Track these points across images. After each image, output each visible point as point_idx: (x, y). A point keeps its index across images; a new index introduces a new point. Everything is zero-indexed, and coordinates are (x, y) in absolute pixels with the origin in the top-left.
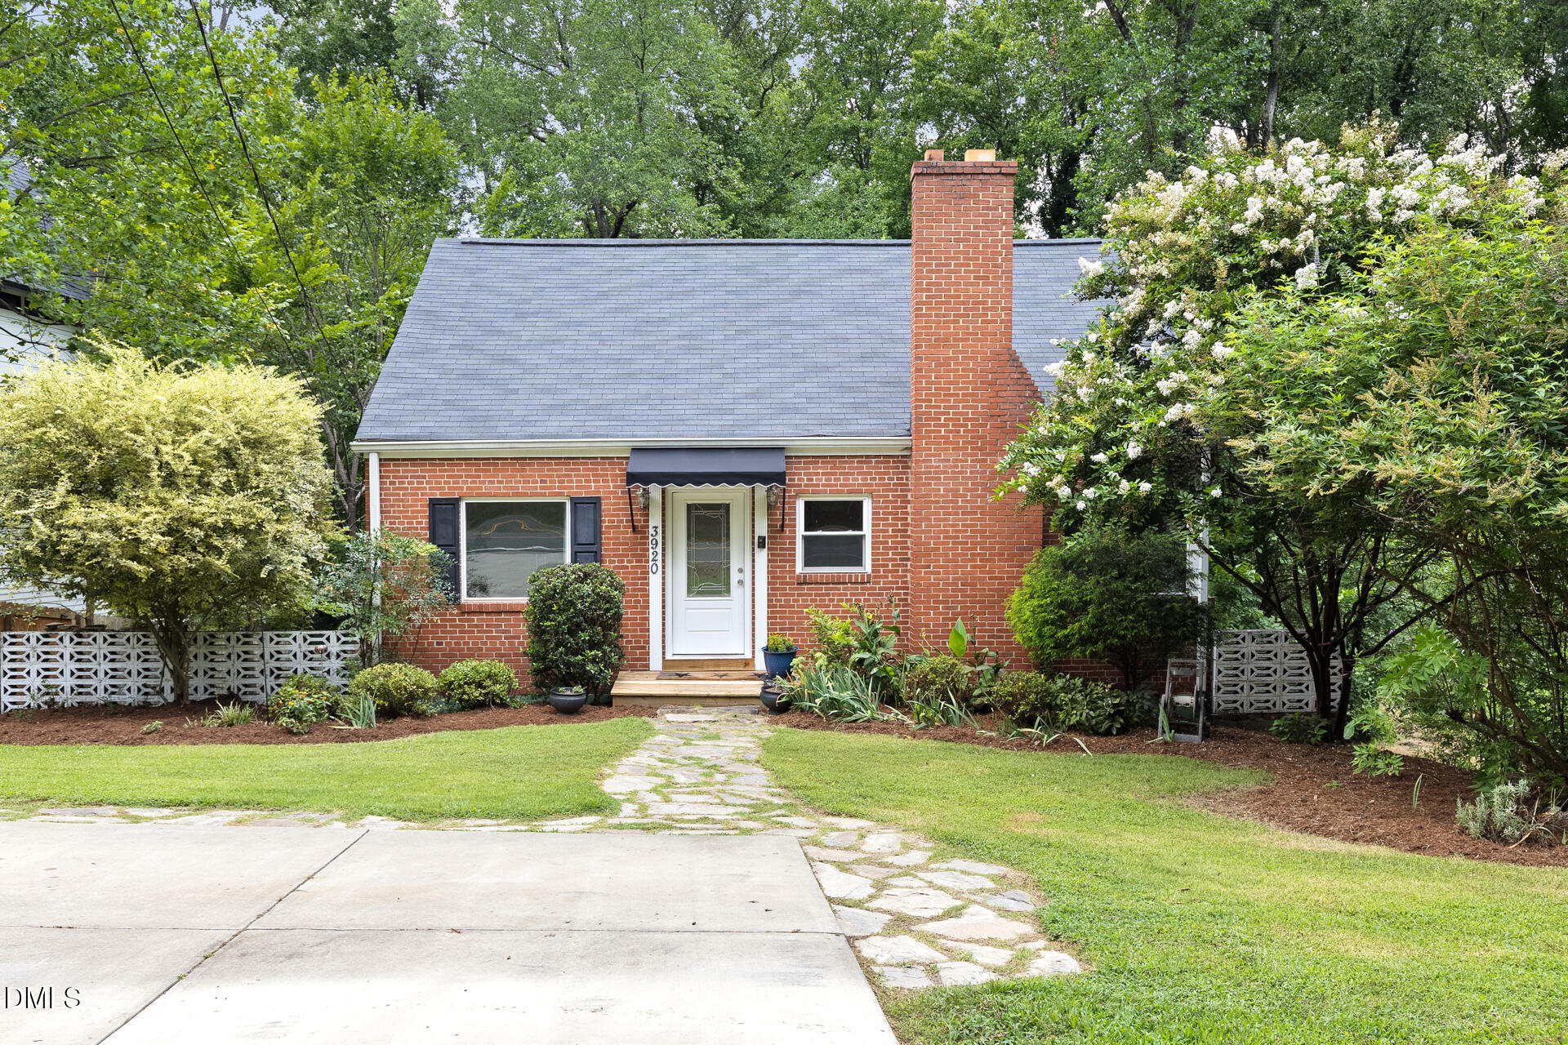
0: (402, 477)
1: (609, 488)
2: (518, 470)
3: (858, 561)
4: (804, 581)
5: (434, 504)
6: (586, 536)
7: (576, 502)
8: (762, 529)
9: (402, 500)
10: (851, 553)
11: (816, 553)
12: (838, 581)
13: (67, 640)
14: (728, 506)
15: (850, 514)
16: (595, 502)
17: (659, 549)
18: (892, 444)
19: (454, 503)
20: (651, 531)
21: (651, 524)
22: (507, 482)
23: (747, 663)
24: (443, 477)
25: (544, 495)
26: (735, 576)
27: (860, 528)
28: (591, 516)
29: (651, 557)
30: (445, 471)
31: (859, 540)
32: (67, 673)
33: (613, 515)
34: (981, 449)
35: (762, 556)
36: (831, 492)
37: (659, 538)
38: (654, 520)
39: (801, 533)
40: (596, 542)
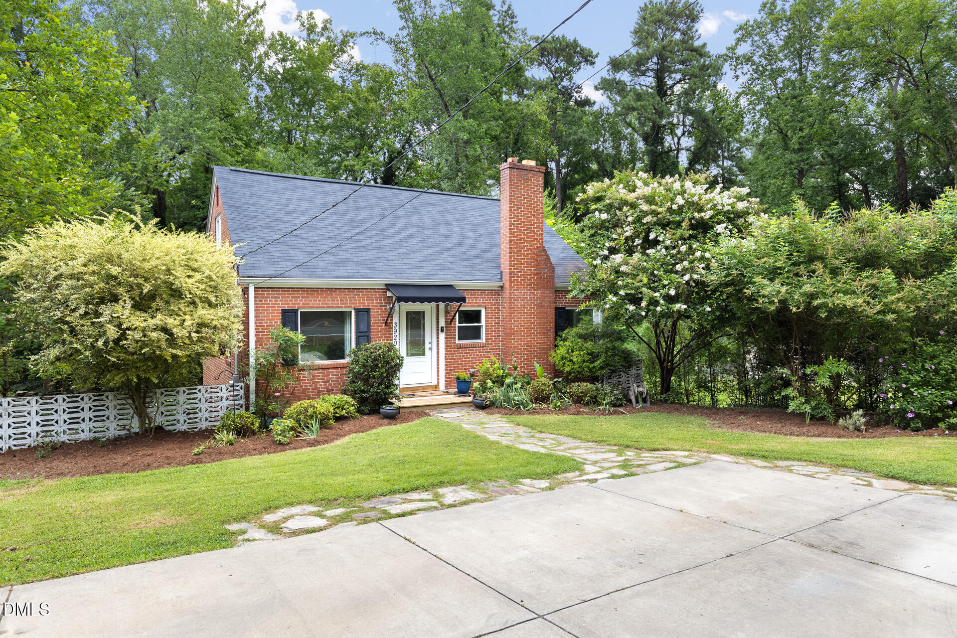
0: (266, 297)
1: (373, 304)
2: (329, 294)
3: (478, 337)
4: (459, 347)
5: (285, 312)
6: (363, 328)
7: (358, 311)
8: (442, 323)
9: (266, 310)
10: (475, 333)
11: (465, 334)
12: (473, 346)
13: (33, 402)
14: (424, 312)
15: (474, 316)
16: (367, 311)
17: (397, 334)
18: (494, 284)
19: (295, 311)
20: (394, 325)
21: (394, 321)
22: (324, 301)
23: (436, 387)
24: (289, 297)
25: (342, 307)
26: (427, 346)
27: (479, 321)
28: (366, 318)
29: (394, 338)
30: (290, 294)
31: (479, 328)
32: (34, 424)
33: (376, 319)
34: (533, 288)
35: (442, 336)
36: (471, 306)
37: (397, 328)
38: (395, 320)
39: (458, 325)
40: (369, 331)
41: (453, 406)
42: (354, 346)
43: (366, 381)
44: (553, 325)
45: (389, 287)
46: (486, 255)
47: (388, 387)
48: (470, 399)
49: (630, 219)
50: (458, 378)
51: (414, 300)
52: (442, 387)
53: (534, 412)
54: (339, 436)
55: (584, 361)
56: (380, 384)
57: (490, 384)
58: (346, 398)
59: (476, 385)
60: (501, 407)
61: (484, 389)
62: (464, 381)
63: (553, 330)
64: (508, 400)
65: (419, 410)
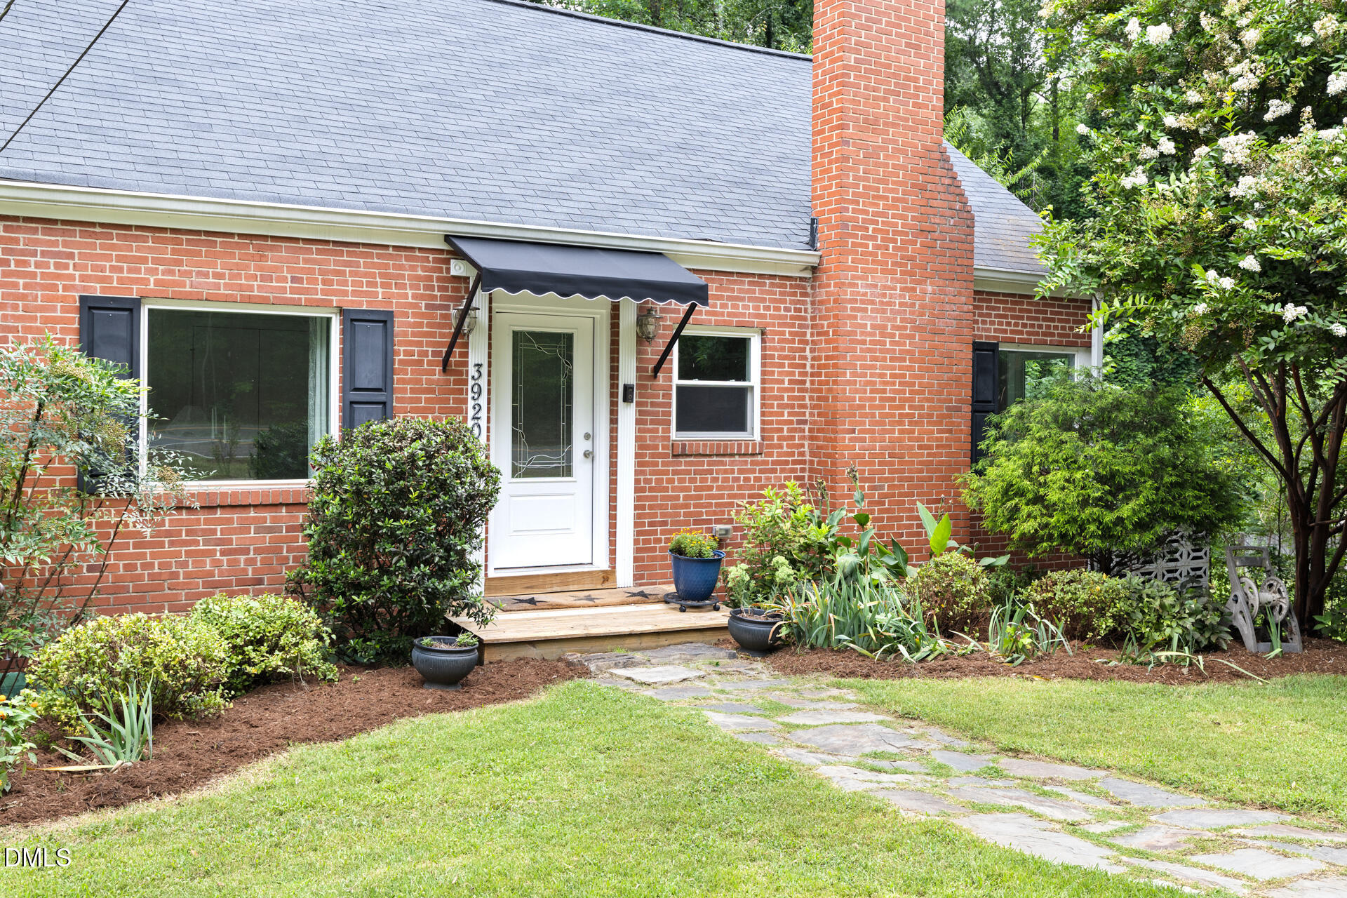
0: (23, 252)
1: (404, 298)
2: (253, 258)
3: (739, 423)
4: (680, 453)
5: (90, 307)
6: (368, 375)
7: (352, 319)
8: (628, 375)
9: (23, 297)
10: (731, 412)
11: (695, 411)
12: (723, 452)
14: (570, 337)
15: (732, 355)
16: (384, 320)
17: (483, 401)
19: (131, 308)
20: (472, 371)
21: (472, 360)
22: (232, 277)
23: (607, 577)
24: (109, 258)
25: (296, 303)
26: (579, 445)
27: (742, 374)
28: (378, 341)
29: (471, 413)
30: (113, 247)
31: (742, 394)
33: (414, 347)
34: (911, 274)
35: (627, 414)
36: (717, 324)
37: (483, 382)
38: (477, 354)
39: (676, 381)
40: (386, 386)
41: (663, 641)
42: (335, 433)
43: (365, 546)
44: (966, 393)
45: (454, 246)
46: (761, 180)
47: (442, 573)
48: (721, 617)
49: (1251, 37)
50: (678, 551)
51: (540, 283)
52: (625, 576)
53: (942, 668)
54: (237, 756)
55: (1084, 503)
56: (413, 562)
57: (785, 572)
58: (293, 609)
59: (737, 572)
60: (828, 647)
61: (765, 584)
62: (700, 560)
63: (967, 409)
64: (857, 625)
65: (550, 652)
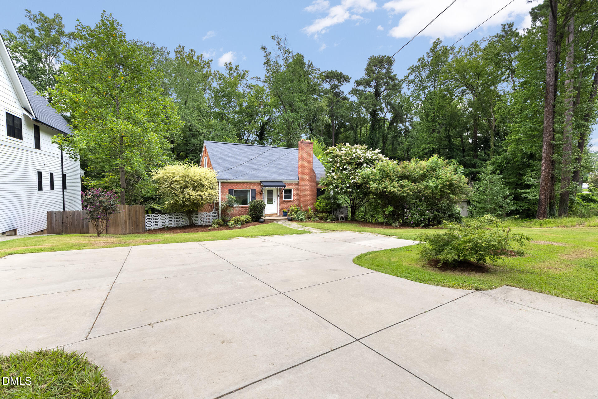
0: (224, 186)
1: (257, 187)
2: (243, 185)
4: (284, 201)
5: (229, 190)
6: (253, 195)
7: (252, 190)
8: (279, 194)
9: (224, 189)
10: (290, 197)
11: (286, 197)
12: (289, 201)
13: (160, 216)
14: (273, 190)
15: (290, 191)
16: (255, 190)
17: (264, 197)
18: (296, 181)
19: (233, 190)
22: (241, 186)
24: (231, 186)
25: (247, 188)
26: (274, 201)
27: (291, 193)
28: (254, 192)
30: (231, 184)
31: (291, 195)
32: (160, 222)
33: (258, 192)
34: (309, 182)
35: (279, 198)
36: (288, 188)
37: (264, 195)
38: (263, 193)
39: (284, 194)
40: (255, 196)
41: (281, 220)
42: (250, 201)
43: (254, 211)
44: (316, 194)
45: (261, 182)
46: (294, 171)
47: (261, 213)
48: (287, 218)
49: (339, 161)
50: (283, 211)
51: (269, 186)
52: (278, 214)
53: (306, 222)
54: (247, 227)
55: (324, 206)
56: (259, 212)
57: (293, 213)
58: (248, 216)
59: (289, 213)
60: (296, 220)
61: (291, 214)
62: (285, 212)
63: (316, 196)
64: (298, 218)
65: (271, 221)
